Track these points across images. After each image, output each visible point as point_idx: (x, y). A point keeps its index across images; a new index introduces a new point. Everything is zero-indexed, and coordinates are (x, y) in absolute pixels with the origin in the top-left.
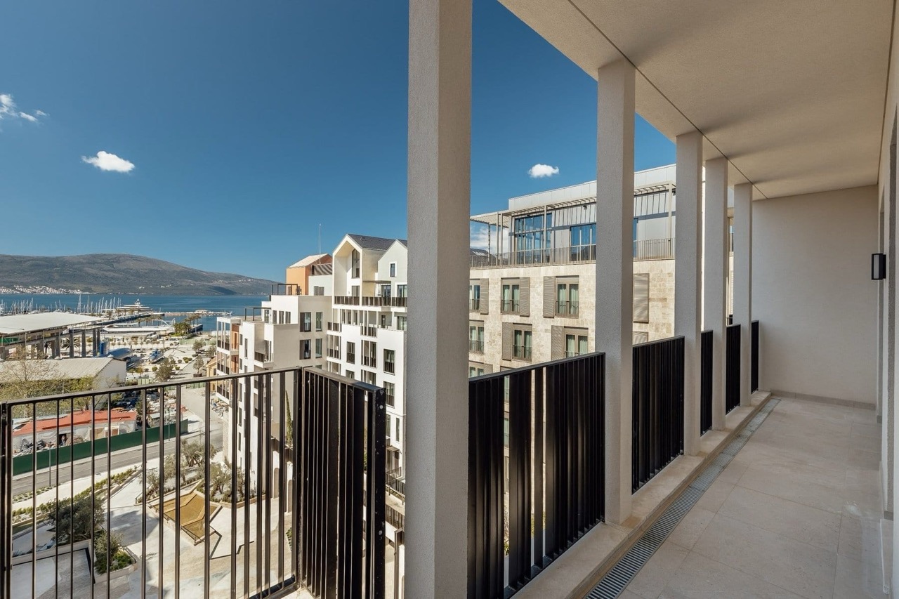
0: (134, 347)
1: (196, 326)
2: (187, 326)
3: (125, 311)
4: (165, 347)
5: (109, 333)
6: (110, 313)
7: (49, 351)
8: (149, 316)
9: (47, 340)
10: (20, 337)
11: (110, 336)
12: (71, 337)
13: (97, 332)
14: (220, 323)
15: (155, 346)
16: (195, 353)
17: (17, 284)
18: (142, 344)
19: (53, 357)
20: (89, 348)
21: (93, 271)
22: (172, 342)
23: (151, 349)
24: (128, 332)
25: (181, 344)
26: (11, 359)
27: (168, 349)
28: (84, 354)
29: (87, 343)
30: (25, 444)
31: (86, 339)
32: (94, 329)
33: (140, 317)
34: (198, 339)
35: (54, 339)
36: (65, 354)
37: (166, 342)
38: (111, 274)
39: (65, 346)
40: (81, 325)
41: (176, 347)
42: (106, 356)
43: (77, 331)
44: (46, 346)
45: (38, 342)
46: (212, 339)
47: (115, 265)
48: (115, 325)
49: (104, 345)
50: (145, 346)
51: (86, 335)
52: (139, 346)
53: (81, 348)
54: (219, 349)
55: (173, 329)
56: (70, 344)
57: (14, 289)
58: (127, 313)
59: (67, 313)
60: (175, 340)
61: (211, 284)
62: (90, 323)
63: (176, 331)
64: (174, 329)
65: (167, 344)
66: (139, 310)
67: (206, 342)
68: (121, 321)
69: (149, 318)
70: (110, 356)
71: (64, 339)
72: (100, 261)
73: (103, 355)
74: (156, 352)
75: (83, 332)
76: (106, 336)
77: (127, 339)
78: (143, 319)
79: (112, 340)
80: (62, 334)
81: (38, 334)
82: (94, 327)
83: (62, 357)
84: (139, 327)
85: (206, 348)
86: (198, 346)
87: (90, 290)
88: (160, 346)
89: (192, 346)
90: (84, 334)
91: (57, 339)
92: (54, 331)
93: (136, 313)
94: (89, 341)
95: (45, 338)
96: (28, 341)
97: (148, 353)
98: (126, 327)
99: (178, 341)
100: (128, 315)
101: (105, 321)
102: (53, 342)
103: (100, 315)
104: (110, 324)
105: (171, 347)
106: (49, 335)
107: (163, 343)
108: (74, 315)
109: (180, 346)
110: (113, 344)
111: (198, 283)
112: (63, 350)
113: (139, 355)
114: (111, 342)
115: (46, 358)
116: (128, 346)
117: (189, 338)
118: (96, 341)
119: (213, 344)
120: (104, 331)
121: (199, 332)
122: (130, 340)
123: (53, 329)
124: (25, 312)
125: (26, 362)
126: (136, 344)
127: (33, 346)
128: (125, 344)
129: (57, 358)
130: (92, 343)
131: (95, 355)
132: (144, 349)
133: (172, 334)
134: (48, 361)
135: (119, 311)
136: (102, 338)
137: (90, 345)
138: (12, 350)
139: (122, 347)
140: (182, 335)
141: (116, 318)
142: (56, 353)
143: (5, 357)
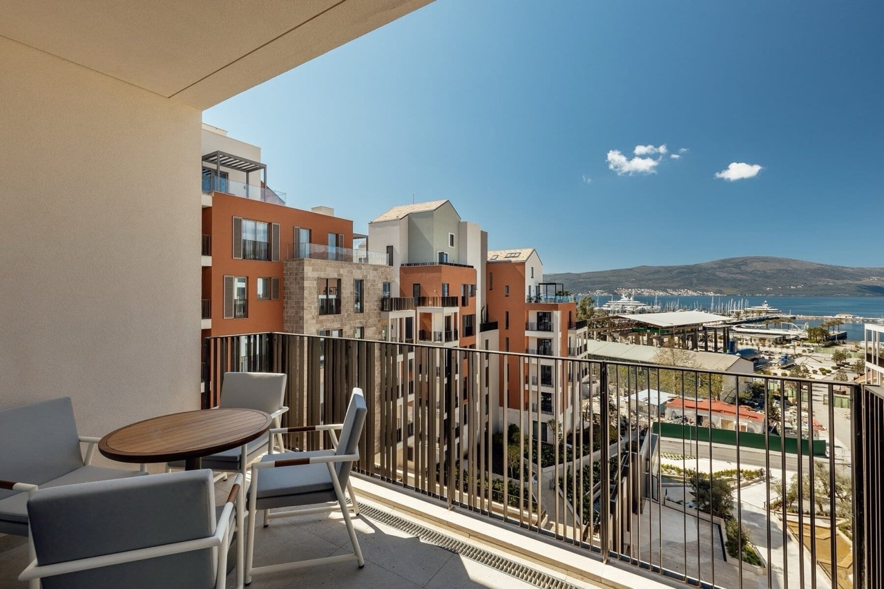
0: (762, 349)
1: (836, 333)
2: (824, 333)
3: (753, 312)
4: (797, 353)
5: (738, 332)
6: (738, 314)
7: (690, 344)
8: (778, 318)
9: (688, 334)
10: (670, 329)
11: (739, 336)
12: (706, 333)
13: (727, 330)
14: (869, 332)
15: (785, 351)
16: (835, 365)
17: (669, 288)
18: (770, 346)
19: (692, 349)
20: (720, 345)
21: (723, 275)
22: (806, 349)
23: (780, 353)
24: (755, 333)
25: (817, 352)
26: (664, 347)
27: (800, 355)
28: (716, 349)
29: (719, 340)
30: (674, 415)
31: (718, 336)
32: (724, 328)
33: (768, 319)
34: (840, 349)
35: (693, 333)
36: (702, 347)
37: (797, 348)
38: (739, 277)
39: (701, 340)
40: (713, 324)
41: (809, 354)
42: (735, 354)
43: (710, 329)
44: (688, 339)
45: (682, 335)
46: (860, 352)
47: (742, 267)
48: (743, 325)
49: (733, 343)
50: (773, 349)
51: (718, 333)
52: (766, 349)
53: (713, 344)
54: (868, 364)
55: (805, 335)
56: (705, 339)
57: (667, 292)
58: (755, 314)
59: (703, 312)
60: (808, 346)
61: (858, 282)
62: (721, 322)
63: (810, 336)
64: (807, 333)
65: (799, 350)
66: (767, 312)
67: (852, 354)
68: (748, 322)
69: (777, 320)
70: (738, 354)
71: (701, 334)
72: (729, 265)
73: (733, 352)
74: (786, 357)
75: (715, 330)
76: (735, 336)
77: (755, 340)
78: (770, 321)
79: (740, 339)
80: (698, 330)
81: (682, 328)
82: (724, 326)
83: (699, 349)
84: (767, 329)
85: (853, 361)
86: (839, 357)
87: (721, 292)
88: (791, 351)
89: (832, 356)
90: (715, 332)
91: (696, 334)
92: (693, 327)
93: (763, 315)
94: (720, 338)
95: (687, 332)
96: (676, 333)
97: (777, 357)
98: (753, 328)
99: (812, 349)
100: (755, 316)
101: (735, 321)
102: (692, 336)
103: (730, 315)
104: (738, 324)
105: (804, 354)
106: (690, 330)
107: (794, 349)
108: (708, 314)
109: (815, 354)
110: (741, 344)
111: (839, 282)
112: (700, 344)
113: (767, 357)
114: (739, 342)
115: (688, 349)
116: (755, 348)
117: (826, 346)
118: (726, 339)
119: (862, 357)
120: (732, 330)
121: (841, 341)
122: (757, 341)
123: (692, 325)
124: (674, 311)
125: (674, 350)
126: (764, 346)
127: (679, 337)
128: (753, 345)
129: (695, 350)
130: (723, 341)
131: (725, 351)
132: (772, 352)
133: (805, 339)
134: (689, 351)
135: (746, 312)
136: (731, 336)
137: (721, 342)
138: (666, 340)
139: (749, 347)
140: (818, 342)
141: (744, 319)
142: (695, 346)
143: (662, 344)
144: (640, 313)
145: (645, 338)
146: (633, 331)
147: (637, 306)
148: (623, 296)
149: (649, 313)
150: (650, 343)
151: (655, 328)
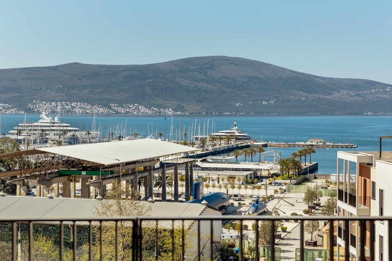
0: (231, 192)
1: (308, 164)
2: (296, 165)
3: (221, 138)
4: (269, 195)
5: (203, 169)
6: (203, 141)
7: (142, 191)
8: (248, 146)
9: (140, 175)
10: (116, 169)
11: (203, 174)
12: (163, 173)
13: (190, 167)
14: (341, 161)
15: (256, 192)
16: (306, 207)
17: (112, 101)
18: (240, 188)
19: (146, 199)
20: (182, 190)
21: (185, 82)
22: (277, 188)
23: (251, 196)
24: (223, 169)
25: (289, 192)
26: (108, 198)
27: (271, 198)
28: (176, 195)
29: (180, 183)
31: (179, 176)
32: (186, 163)
33: (238, 148)
34: (311, 185)
35: (147, 174)
36: (158, 195)
37: (269, 187)
38: (205, 86)
39: (157, 184)
40: (174, 157)
41: (281, 196)
42: (199, 201)
43: (169, 165)
44: (140, 183)
45: (132, 177)
46: (332, 187)
47: (209, 72)
48: (209, 158)
49: (197, 186)
50: (243, 191)
51: (179, 171)
52: (236, 191)
53: (173, 188)
54: (341, 204)
55: (277, 168)
56: (162, 183)
57: (110, 108)
58: (223, 142)
59: (159, 140)
60: (280, 184)
61: (328, 97)
62: (182, 155)
63: (282, 170)
64: (279, 167)
65: (271, 191)
66: (237, 138)
67: (323, 191)
68: (215, 153)
69: (248, 149)
70: (204, 202)
71: (156, 175)
72: (192, 67)
73: (197, 200)
74: (257, 202)
75: (175, 166)
76: (200, 175)
77: (223, 180)
78: (240, 151)
79: (205, 180)
80: (154, 169)
81: (132, 166)
82: (186, 160)
83: (154, 198)
84: (237, 162)
85: (324, 200)
86: (311, 196)
87: (181, 109)
88: (262, 193)
89: (304, 195)
90: (176, 170)
91: (150, 175)
92: (147, 164)
93: (233, 143)
94: (182, 180)
95: (139, 172)
96: (123, 175)
97: (247, 202)
98: (221, 162)
99: (284, 187)
100: (223, 144)
101: (199, 153)
102: (145, 177)
103: (193, 144)
104: (203, 157)
105: (276, 195)
106: (142, 168)
107: (266, 189)
108: (166, 143)
109: (287, 195)
110: (207, 186)
111: (311, 96)
112: (157, 190)
113: (236, 204)
114: (204, 183)
115: (139, 199)
116: (223, 190)
117: (298, 184)
118: (189, 179)
119: (332, 195)
120: (197, 166)
121: (312, 175)
122: (226, 181)
123: (146, 161)
124: (120, 138)
125: (122, 202)
126: (233, 187)
127: (127, 182)
128: (220, 187)
129: (150, 199)
130: (184, 183)
131: (187, 199)
132: (242, 196)
133: (277, 175)
134: (142, 203)
135: (213, 139)
136: (195, 175)
137: (182, 186)
138: (109, 186)
139: (217, 190)
140: (290, 178)
141: (210, 149)
142: (149, 194)
143: (104, 194)
144: (70, 143)
145: (79, 185)
146: (60, 174)
147: (65, 132)
148: (43, 115)
149: (84, 142)
150: (85, 193)
151: (94, 168)
